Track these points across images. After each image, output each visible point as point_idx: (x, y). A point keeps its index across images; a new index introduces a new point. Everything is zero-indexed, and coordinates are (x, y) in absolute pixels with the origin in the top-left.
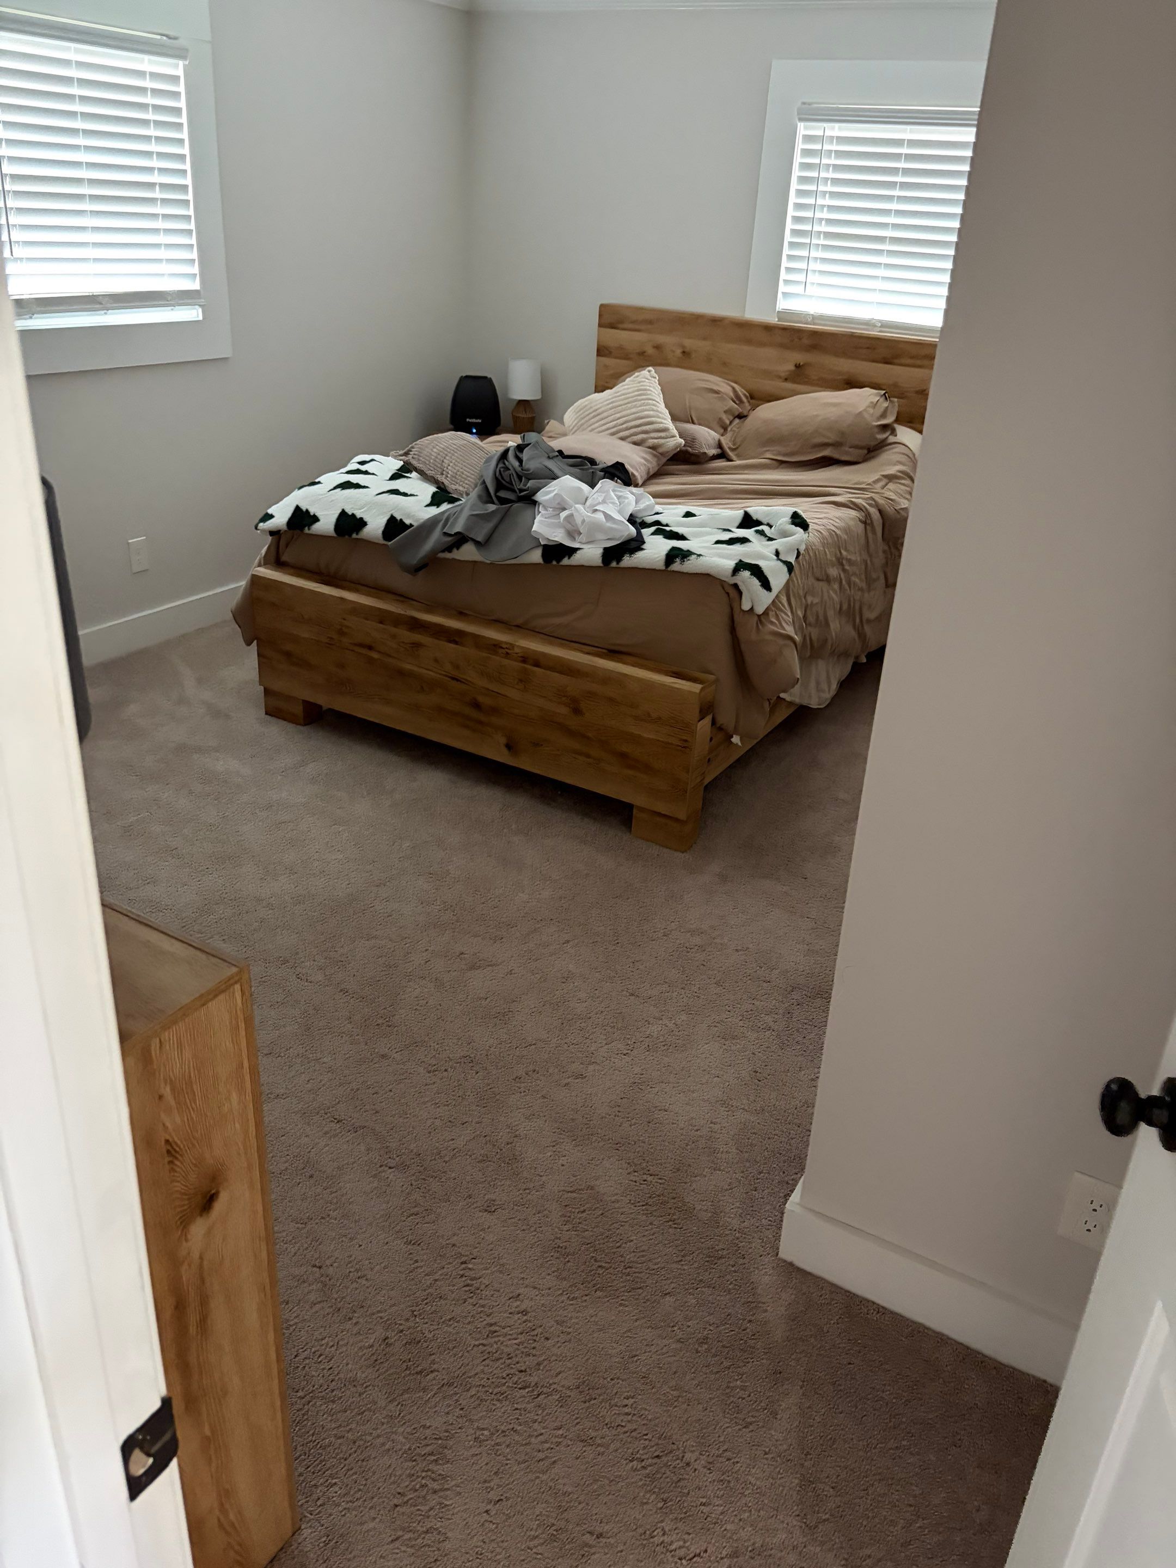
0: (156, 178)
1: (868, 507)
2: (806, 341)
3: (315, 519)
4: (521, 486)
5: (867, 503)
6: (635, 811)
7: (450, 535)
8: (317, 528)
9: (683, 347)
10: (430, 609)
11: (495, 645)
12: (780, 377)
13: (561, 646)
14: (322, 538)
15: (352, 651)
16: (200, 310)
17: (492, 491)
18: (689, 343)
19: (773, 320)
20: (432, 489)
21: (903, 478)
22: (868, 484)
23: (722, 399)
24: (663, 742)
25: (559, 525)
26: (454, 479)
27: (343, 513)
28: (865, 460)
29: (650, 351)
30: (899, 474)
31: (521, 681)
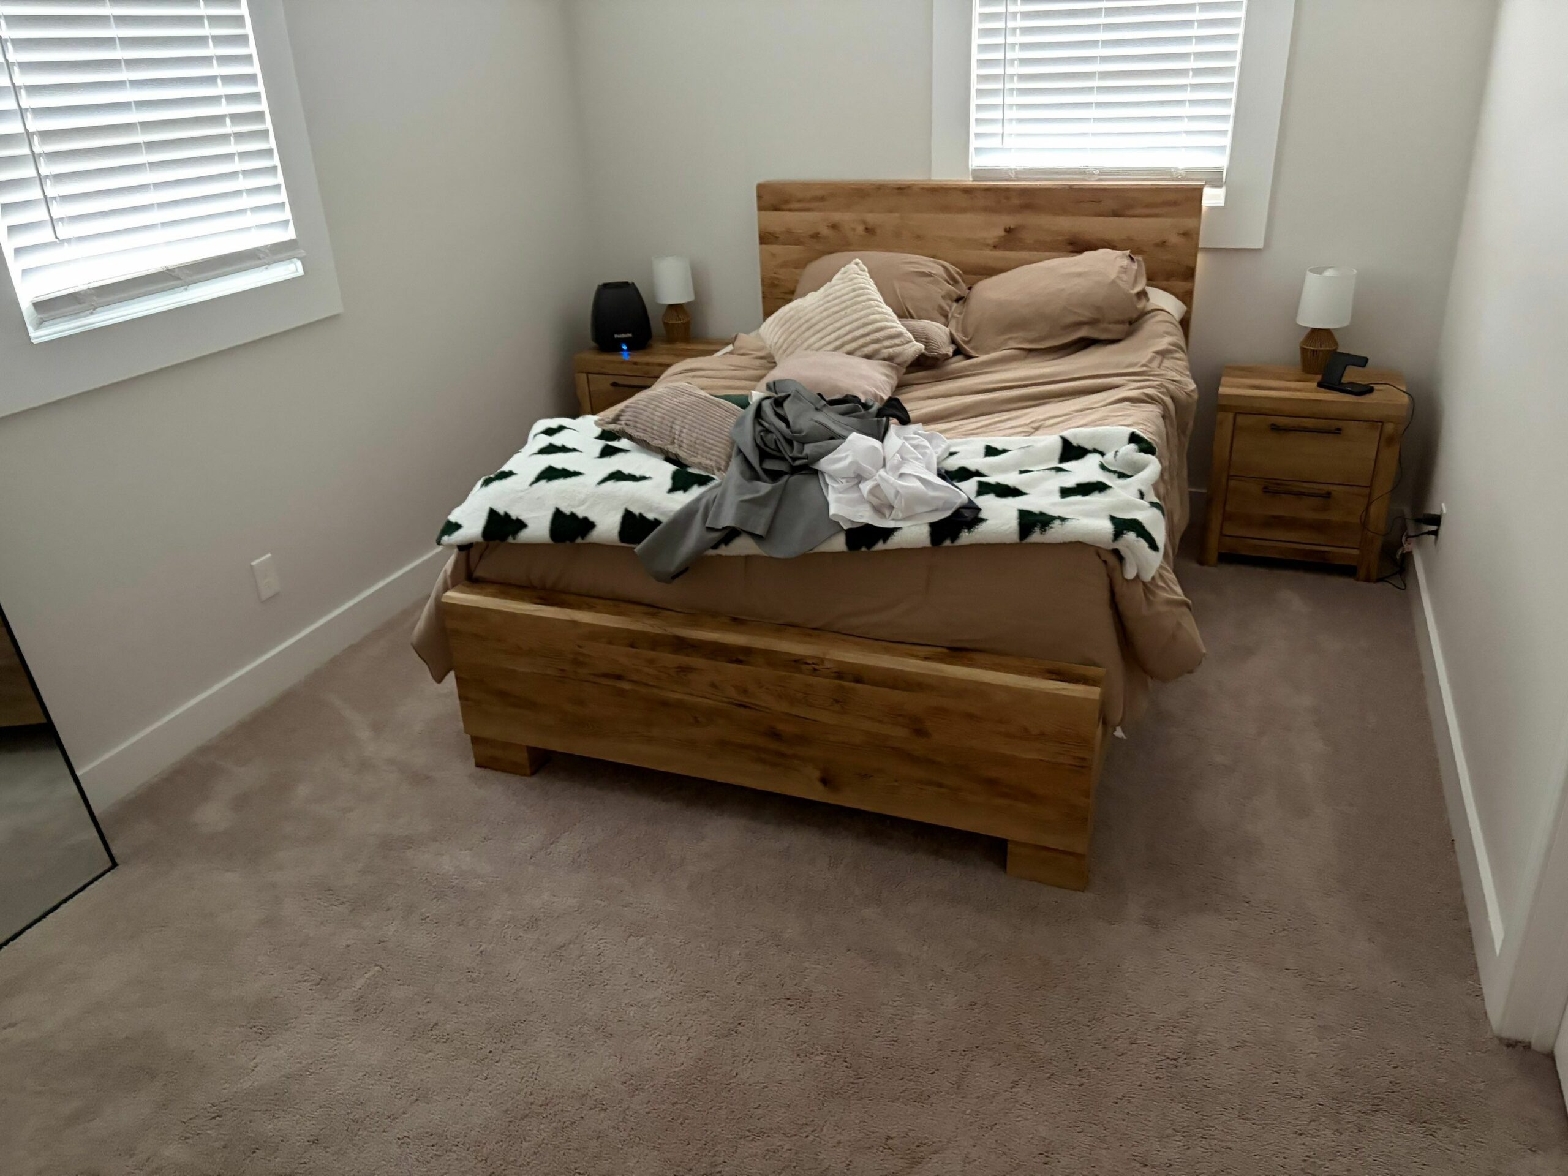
0: (224, 109)
1: (1159, 394)
2: (1016, 201)
3: (520, 525)
4: (795, 453)
5: (1160, 392)
6: (1010, 846)
7: (717, 530)
8: (524, 536)
9: (864, 222)
10: (695, 624)
11: (796, 661)
12: (987, 245)
13: (887, 651)
14: (534, 547)
15: (595, 683)
16: (299, 264)
17: (754, 460)
18: (872, 218)
19: (969, 181)
20: (671, 468)
21: (1176, 351)
22: (1143, 366)
23: (936, 282)
24: (1047, 762)
25: (862, 500)
26: (692, 449)
27: (558, 514)
28: (1129, 334)
29: (825, 231)
30: (1171, 347)
31: (837, 701)
